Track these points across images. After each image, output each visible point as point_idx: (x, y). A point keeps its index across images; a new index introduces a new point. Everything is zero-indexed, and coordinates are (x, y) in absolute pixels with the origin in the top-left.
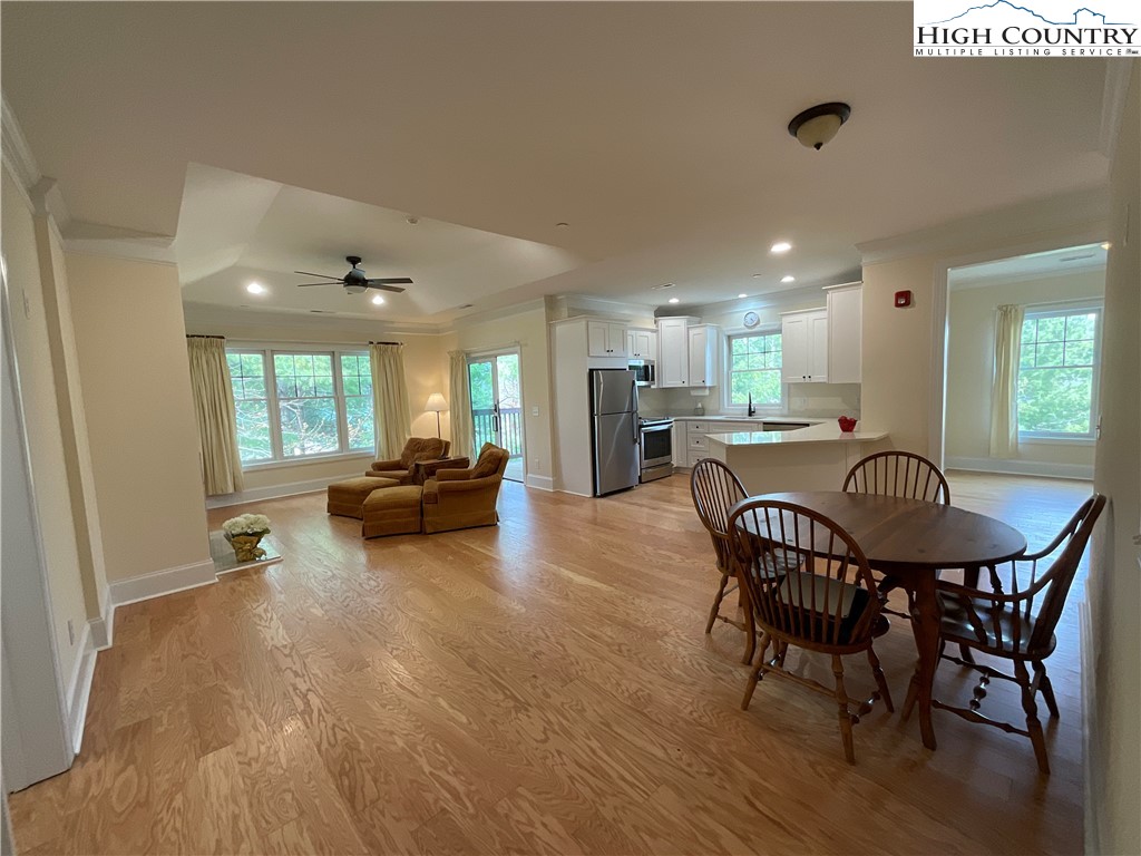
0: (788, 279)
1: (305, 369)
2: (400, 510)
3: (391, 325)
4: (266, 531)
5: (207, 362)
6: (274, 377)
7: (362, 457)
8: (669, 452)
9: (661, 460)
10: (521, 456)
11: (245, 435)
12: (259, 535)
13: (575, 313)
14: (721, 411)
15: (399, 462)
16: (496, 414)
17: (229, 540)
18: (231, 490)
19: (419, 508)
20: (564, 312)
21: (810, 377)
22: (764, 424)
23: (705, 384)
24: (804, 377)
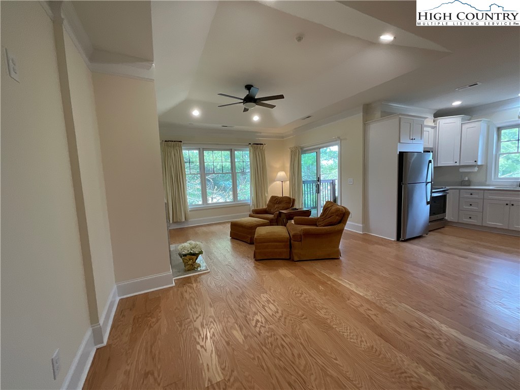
1: (217, 159)
2: (278, 244)
3: (259, 134)
4: (201, 253)
5: (174, 155)
6: (204, 162)
7: (244, 205)
8: (444, 211)
9: (439, 216)
11: (190, 191)
12: (196, 255)
13: (387, 114)
14: (487, 183)
15: (266, 209)
16: (319, 183)
17: (181, 257)
18: (184, 220)
19: (289, 243)
20: (378, 114)
23: (476, 163)
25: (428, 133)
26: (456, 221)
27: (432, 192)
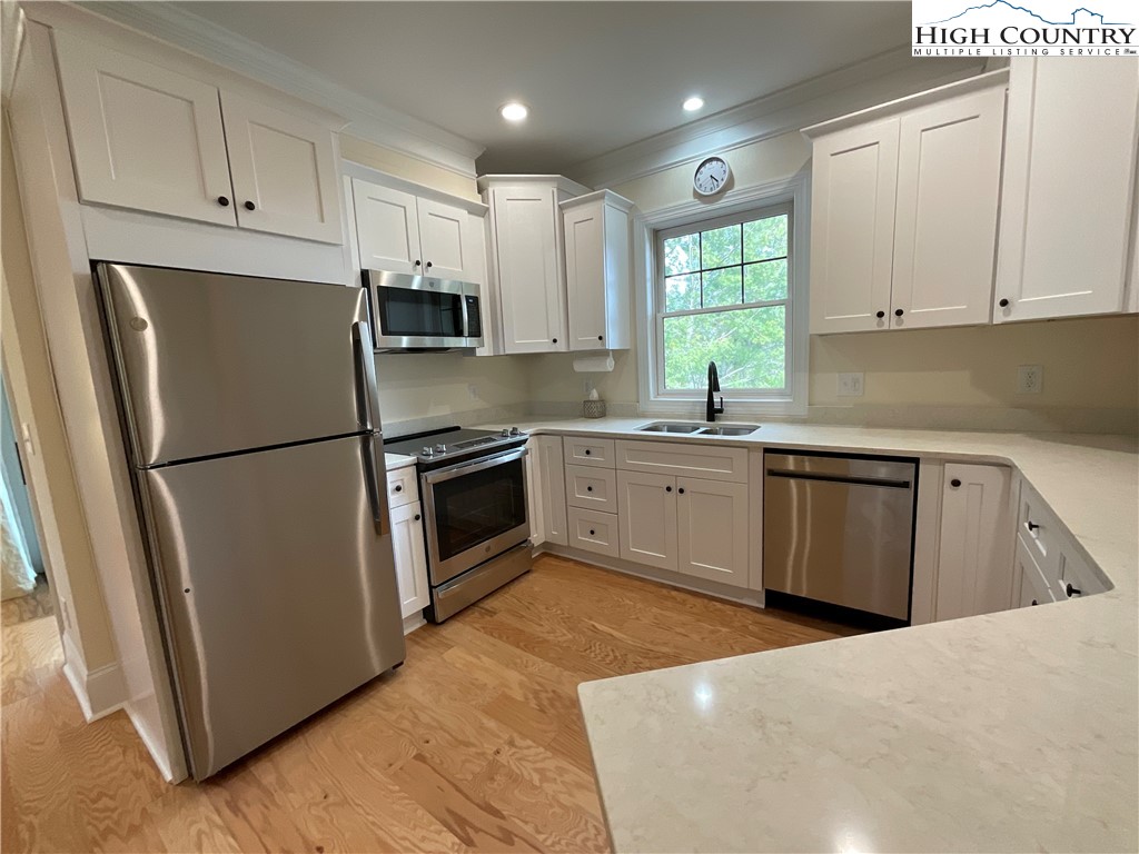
14: (641, 409)
21: (899, 313)
22: (769, 450)
23: (604, 344)
24: (880, 315)
26: (563, 541)
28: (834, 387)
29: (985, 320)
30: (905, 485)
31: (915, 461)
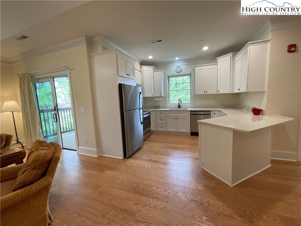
0: (205, 48)
8: (150, 126)
9: (148, 129)
10: (73, 130)
14: (166, 107)
16: (56, 112)
20: (100, 49)
21: (207, 92)
22: (191, 111)
23: (161, 95)
24: (205, 92)
25: (138, 74)
26: (156, 130)
27: (143, 115)
28: (197, 103)
29: (216, 93)
30: (209, 114)
31: (210, 111)
